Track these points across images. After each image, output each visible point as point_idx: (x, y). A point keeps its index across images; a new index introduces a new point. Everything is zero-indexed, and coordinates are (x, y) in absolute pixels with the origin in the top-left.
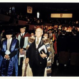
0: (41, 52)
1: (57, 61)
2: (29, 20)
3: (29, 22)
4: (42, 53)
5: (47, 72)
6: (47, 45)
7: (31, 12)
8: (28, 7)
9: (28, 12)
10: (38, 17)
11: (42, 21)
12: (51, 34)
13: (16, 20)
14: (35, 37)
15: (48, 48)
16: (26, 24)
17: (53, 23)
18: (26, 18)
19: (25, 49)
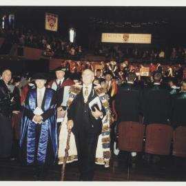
0: (93, 107)
1: (115, 143)
2: (49, 47)
3: (50, 51)
4: (94, 110)
5: (103, 141)
6: (102, 97)
7: (55, 29)
8: (47, 16)
9: (48, 27)
10: (72, 40)
11: (80, 51)
12: (110, 82)
13: (19, 46)
14: (82, 84)
15: (103, 102)
16: (42, 57)
17: (107, 55)
18: (44, 41)
19: (64, 108)
